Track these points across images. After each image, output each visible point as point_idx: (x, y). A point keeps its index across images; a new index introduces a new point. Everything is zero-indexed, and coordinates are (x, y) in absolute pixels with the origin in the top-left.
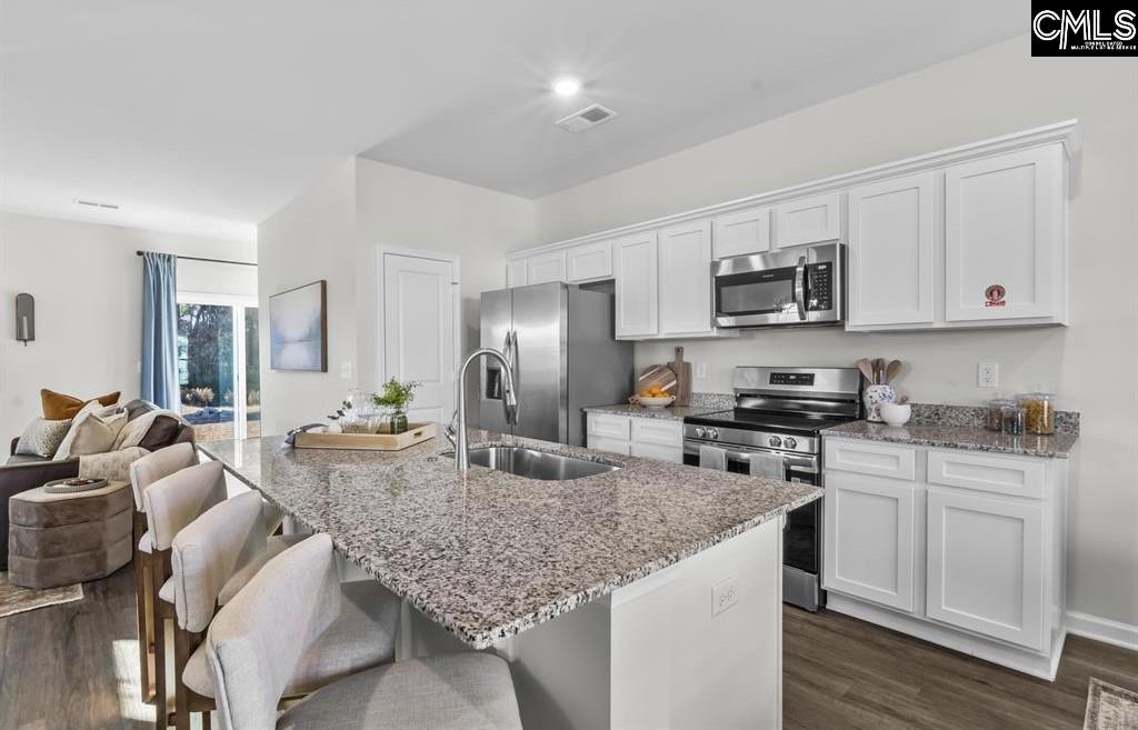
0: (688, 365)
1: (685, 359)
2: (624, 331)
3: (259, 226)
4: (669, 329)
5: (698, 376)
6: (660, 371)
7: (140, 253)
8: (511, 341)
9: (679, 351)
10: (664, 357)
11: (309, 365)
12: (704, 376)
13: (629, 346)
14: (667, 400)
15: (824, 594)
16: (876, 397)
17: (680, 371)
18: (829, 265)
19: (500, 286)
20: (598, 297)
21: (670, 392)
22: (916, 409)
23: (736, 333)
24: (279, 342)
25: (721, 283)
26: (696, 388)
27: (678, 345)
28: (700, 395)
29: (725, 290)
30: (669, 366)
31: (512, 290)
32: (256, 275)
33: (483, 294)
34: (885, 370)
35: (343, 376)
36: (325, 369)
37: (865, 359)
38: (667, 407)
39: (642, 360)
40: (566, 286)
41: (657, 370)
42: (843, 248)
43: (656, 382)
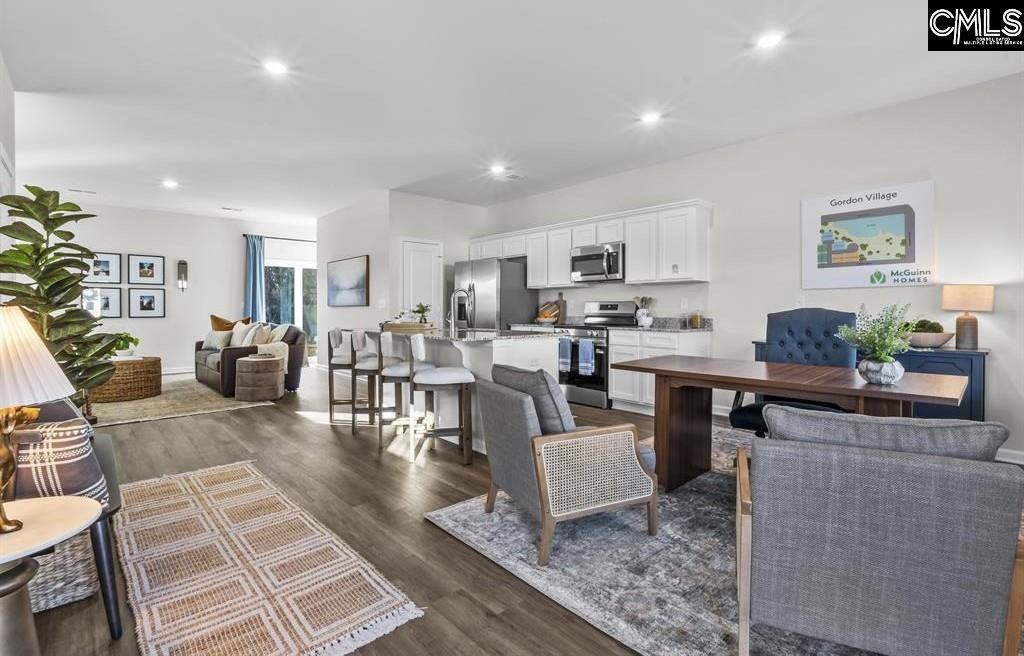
0: (565, 302)
1: (564, 299)
2: (532, 283)
3: (318, 220)
4: (554, 282)
5: (570, 308)
7: (244, 235)
8: (471, 289)
9: (561, 294)
10: (554, 297)
11: (357, 302)
13: (536, 292)
14: (553, 320)
15: (610, 402)
17: (561, 305)
18: (617, 253)
19: (466, 259)
20: (518, 266)
21: (555, 316)
22: (655, 320)
23: (586, 285)
24: (334, 289)
25: (575, 260)
26: (569, 314)
27: (560, 291)
28: (570, 317)
29: (577, 263)
30: (556, 303)
31: (472, 262)
32: (315, 249)
33: (457, 263)
34: (646, 302)
35: (380, 307)
36: (368, 304)
37: (637, 297)
39: (543, 300)
40: (500, 260)
41: (550, 304)
42: (624, 246)
43: (548, 311)
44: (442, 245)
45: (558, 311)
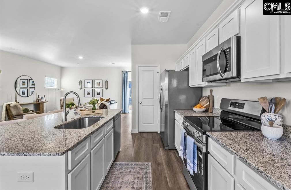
0: (213, 97)
6: (205, 99)
7: (122, 71)
9: (211, 91)
12: (217, 101)
14: (201, 110)
16: (264, 119)
25: (204, 64)
26: (215, 106)
30: (208, 97)
44: (159, 67)
45: (208, 103)
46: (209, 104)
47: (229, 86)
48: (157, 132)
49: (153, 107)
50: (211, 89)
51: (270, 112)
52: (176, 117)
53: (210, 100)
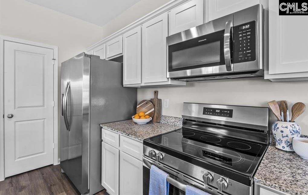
0: (160, 100)
1: (159, 98)
2: (128, 82)
4: (147, 80)
5: (165, 106)
6: (146, 103)
9: (156, 93)
10: (149, 95)
12: (168, 106)
13: (134, 90)
14: (147, 120)
16: (287, 132)
17: (156, 103)
18: (253, 24)
21: (150, 115)
25: (172, 50)
26: (164, 113)
27: (155, 88)
28: (165, 117)
29: (174, 54)
30: (151, 101)
37: (274, 101)
38: (148, 123)
43: (144, 109)
44: (56, 50)
45: (153, 109)
46: (154, 111)
47: (192, 85)
48: (52, 165)
49: (44, 122)
50: (155, 90)
51: (285, 120)
52: (104, 137)
53: (154, 105)
